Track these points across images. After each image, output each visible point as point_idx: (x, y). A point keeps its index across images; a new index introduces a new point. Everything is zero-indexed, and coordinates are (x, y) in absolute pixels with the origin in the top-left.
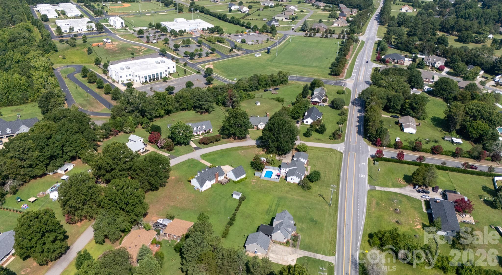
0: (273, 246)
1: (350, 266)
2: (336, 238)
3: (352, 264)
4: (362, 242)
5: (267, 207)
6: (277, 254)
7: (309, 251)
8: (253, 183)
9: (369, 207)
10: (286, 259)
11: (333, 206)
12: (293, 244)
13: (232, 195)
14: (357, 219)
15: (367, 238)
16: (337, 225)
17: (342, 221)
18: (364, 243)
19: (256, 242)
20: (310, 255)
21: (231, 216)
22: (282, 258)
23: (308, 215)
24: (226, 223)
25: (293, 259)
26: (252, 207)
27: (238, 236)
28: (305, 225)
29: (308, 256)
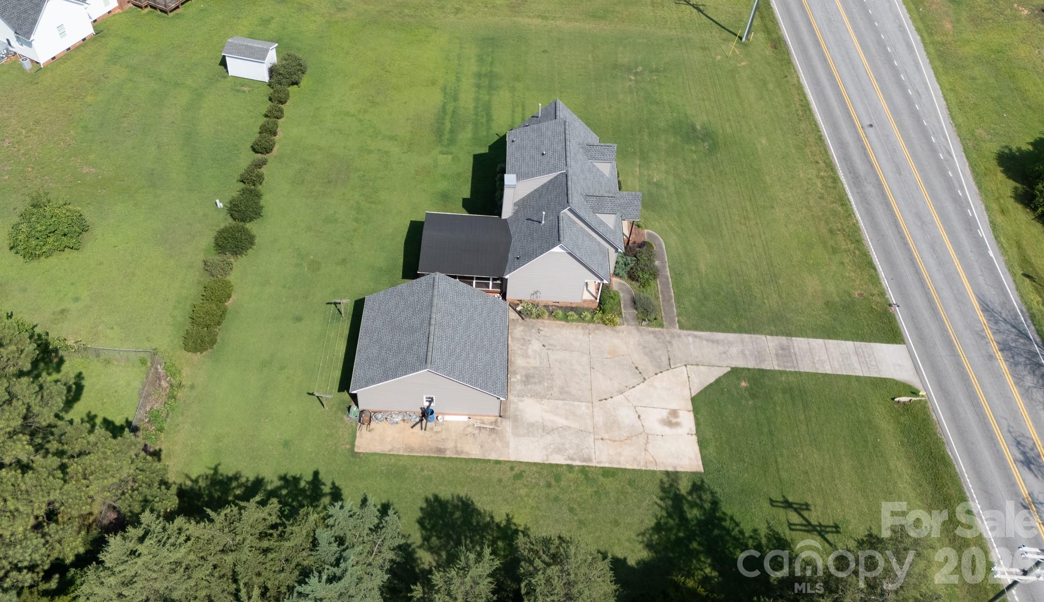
0: (526, 342)
1: (1009, 380)
2: (850, 214)
3: (1013, 365)
4: (987, 209)
5: (435, 98)
6: (565, 394)
7: (740, 330)
9: (922, 19)
10: (626, 416)
11: (758, 38)
12: (634, 302)
13: (223, 63)
14: (902, 88)
15: (1007, 186)
16: (820, 138)
17: (838, 111)
18: (1003, 212)
19: (424, 361)
20: (760, 356)
21: (234, 189)
22: (600, 419)
23: (654, 108)
24: (206, 240)
25: (674, 413)
26: (347, 114)
27: (298, 319)
28: (663, 167)
29: (751, 365)
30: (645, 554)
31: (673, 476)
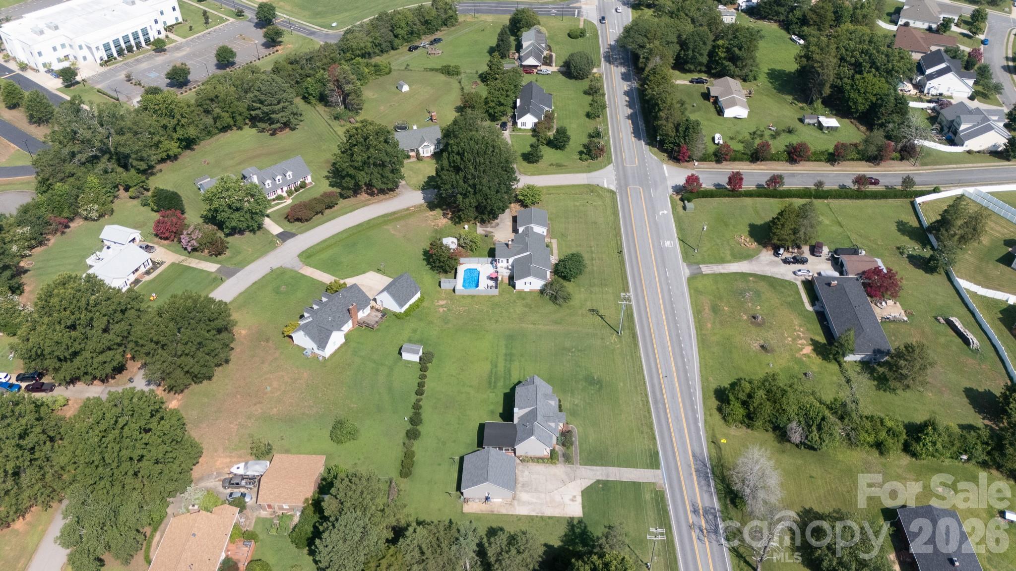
0: (523, 472)
1: (696, 483)
2: (650, 417)
3: (698, 477)
4: (705, 414)
5: (487, 367)
6: (536, 490)
7: (602, 465)
8: (441, 310)
9: (699, 322)
10: (558, 498)
11: (625, 333)
12: (564, 455)
13: (400, 354)
14: (682, 357)
15: (714, 403)
16: (645, 383)
17: (654, 370)
18: (711, 415)
19: (486, 480)
20: (608, 476)
21: (411, 412)
22: (548, 500)
23: (578, 369)
24: (403, 434)
25: (575, 497)
26: (452, 376)
27: (440, 465)
28: (579, 397)
29: (604, 478)
30: (560, 544)
31: (572, 519)
